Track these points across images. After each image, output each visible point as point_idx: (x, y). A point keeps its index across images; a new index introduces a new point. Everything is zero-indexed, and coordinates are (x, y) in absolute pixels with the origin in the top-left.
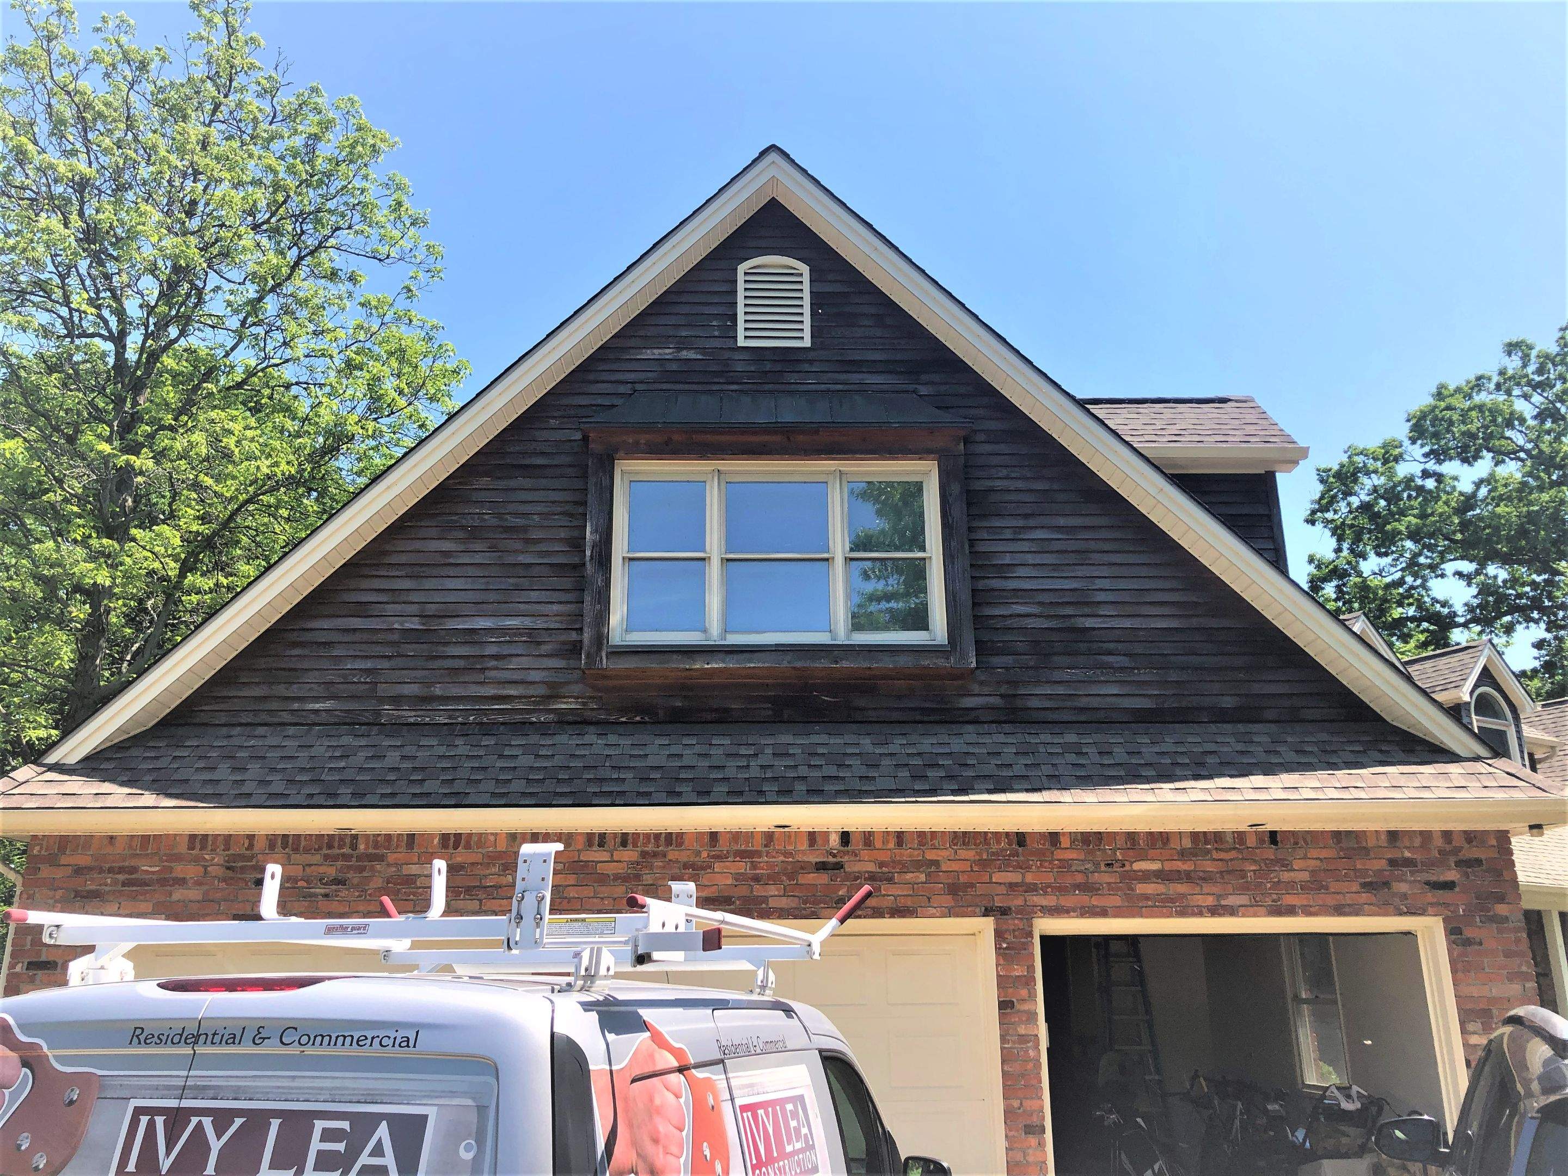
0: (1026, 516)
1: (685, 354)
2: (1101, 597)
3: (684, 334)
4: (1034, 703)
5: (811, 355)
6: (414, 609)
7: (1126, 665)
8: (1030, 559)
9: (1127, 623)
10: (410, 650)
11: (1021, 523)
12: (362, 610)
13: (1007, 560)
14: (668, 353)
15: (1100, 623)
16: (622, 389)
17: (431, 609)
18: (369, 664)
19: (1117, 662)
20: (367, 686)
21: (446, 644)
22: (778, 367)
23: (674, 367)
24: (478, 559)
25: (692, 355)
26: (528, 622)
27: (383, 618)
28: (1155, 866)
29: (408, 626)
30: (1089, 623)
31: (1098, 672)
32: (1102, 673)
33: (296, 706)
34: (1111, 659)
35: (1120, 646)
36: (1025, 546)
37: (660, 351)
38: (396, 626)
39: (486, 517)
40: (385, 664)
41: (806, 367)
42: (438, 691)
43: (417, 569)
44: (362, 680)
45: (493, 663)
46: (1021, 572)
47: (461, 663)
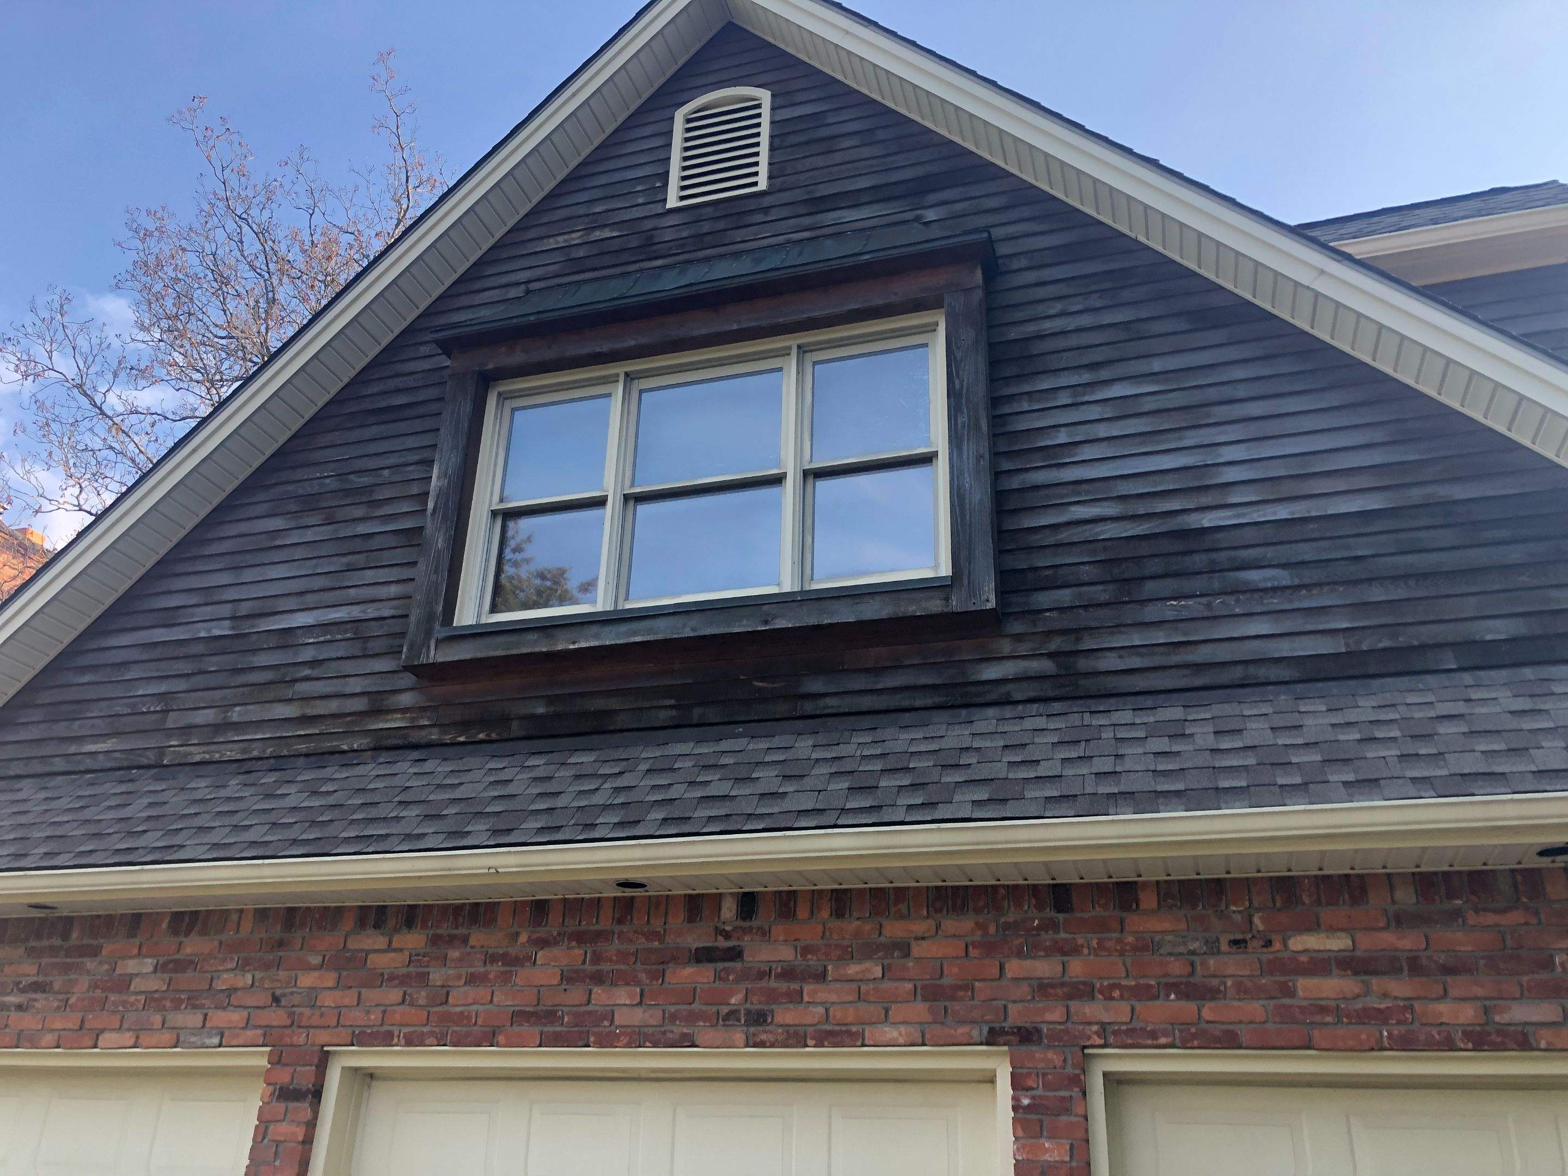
0: (1093, 366)
1: (597, 235)
2: (1231, 475)
3: (598, 209)
4: (1110, 662)
5: (767, 201)
6: (226, 610)
7: (1284, 583)
8: (1102, 431)
9: (1282, 512)
10: (212, 663)
11: (1086, 377)
12: (170, 617)
13: (1062, 437)
14: (576, 238)
15: (1229, 518)
16: (513, 293)
17: (245, 608)
18: (163, 687)
19: (1265, 580)
20: (154, 717)
21: (255, 651)
22: (721, 225)
23: (581, 253)
24: (309, 535)
25: (607, 233)
26: (355, 612)
27: (190, 626)
28: (1337, 943)
29: (216, 632)
30: (1208, 520)
31: (1231, 600)
32: (1238, 601)
33: (73, 749)
34: (1253, 576)
35: (1270, 552)
36: (1094, 412)
37: (566, 237)
38: (203, 634)
39: (328, 481)
40: (182, 685)
41: (759, 218)
42: (236, 715)
43: (238, 558)
44: (152, 709)
45: (307, 672)
46: (1088, 453)
47: (269, 676)
